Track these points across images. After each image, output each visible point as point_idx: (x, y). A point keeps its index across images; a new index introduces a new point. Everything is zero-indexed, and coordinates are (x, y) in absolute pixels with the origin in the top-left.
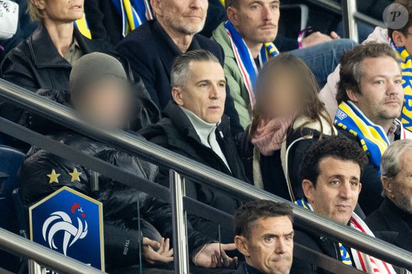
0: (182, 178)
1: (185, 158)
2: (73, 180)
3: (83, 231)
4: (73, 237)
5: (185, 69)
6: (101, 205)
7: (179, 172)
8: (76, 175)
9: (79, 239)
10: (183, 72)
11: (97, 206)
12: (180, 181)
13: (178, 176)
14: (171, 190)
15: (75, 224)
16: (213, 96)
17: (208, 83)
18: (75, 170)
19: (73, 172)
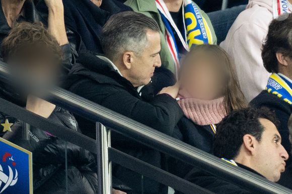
0: (107, 130)
1: (110, 111)
2: (4, 130)
3: (13, 179)
4: (3, 184)
6: (31, 154)
7: (105, 125)
8: (8, 126)
9: (9, 186)
11: (27, 155)
12: (105, 132)
13: (104, 128)
14: (97, 141)
15: (6, 172)
18: (7, 121)
19: (4, 123)
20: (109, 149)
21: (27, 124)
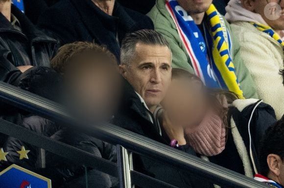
0: (129, 153)
2: (21, 158)
5: (131, 50)
6: (49, 181)
8: (24, 153)
10: (129, 53)
11: (46, 183)
12: (127, 156)
13: (125, 151)
14: (118, 164)
16: (153, 80)
17: (150, 66)
18: (23, 148)
19: (20, 150)
20: (132, 173)
21: (42, 149)
